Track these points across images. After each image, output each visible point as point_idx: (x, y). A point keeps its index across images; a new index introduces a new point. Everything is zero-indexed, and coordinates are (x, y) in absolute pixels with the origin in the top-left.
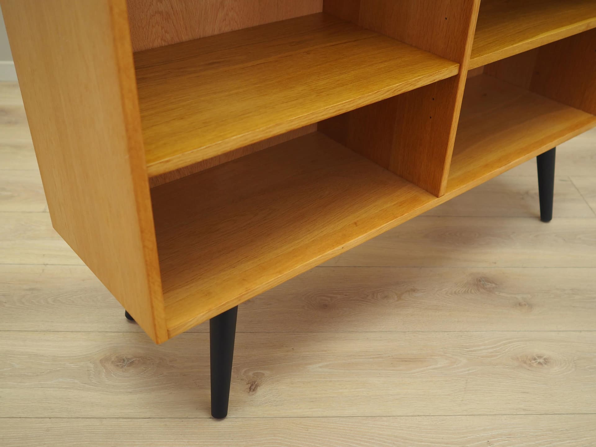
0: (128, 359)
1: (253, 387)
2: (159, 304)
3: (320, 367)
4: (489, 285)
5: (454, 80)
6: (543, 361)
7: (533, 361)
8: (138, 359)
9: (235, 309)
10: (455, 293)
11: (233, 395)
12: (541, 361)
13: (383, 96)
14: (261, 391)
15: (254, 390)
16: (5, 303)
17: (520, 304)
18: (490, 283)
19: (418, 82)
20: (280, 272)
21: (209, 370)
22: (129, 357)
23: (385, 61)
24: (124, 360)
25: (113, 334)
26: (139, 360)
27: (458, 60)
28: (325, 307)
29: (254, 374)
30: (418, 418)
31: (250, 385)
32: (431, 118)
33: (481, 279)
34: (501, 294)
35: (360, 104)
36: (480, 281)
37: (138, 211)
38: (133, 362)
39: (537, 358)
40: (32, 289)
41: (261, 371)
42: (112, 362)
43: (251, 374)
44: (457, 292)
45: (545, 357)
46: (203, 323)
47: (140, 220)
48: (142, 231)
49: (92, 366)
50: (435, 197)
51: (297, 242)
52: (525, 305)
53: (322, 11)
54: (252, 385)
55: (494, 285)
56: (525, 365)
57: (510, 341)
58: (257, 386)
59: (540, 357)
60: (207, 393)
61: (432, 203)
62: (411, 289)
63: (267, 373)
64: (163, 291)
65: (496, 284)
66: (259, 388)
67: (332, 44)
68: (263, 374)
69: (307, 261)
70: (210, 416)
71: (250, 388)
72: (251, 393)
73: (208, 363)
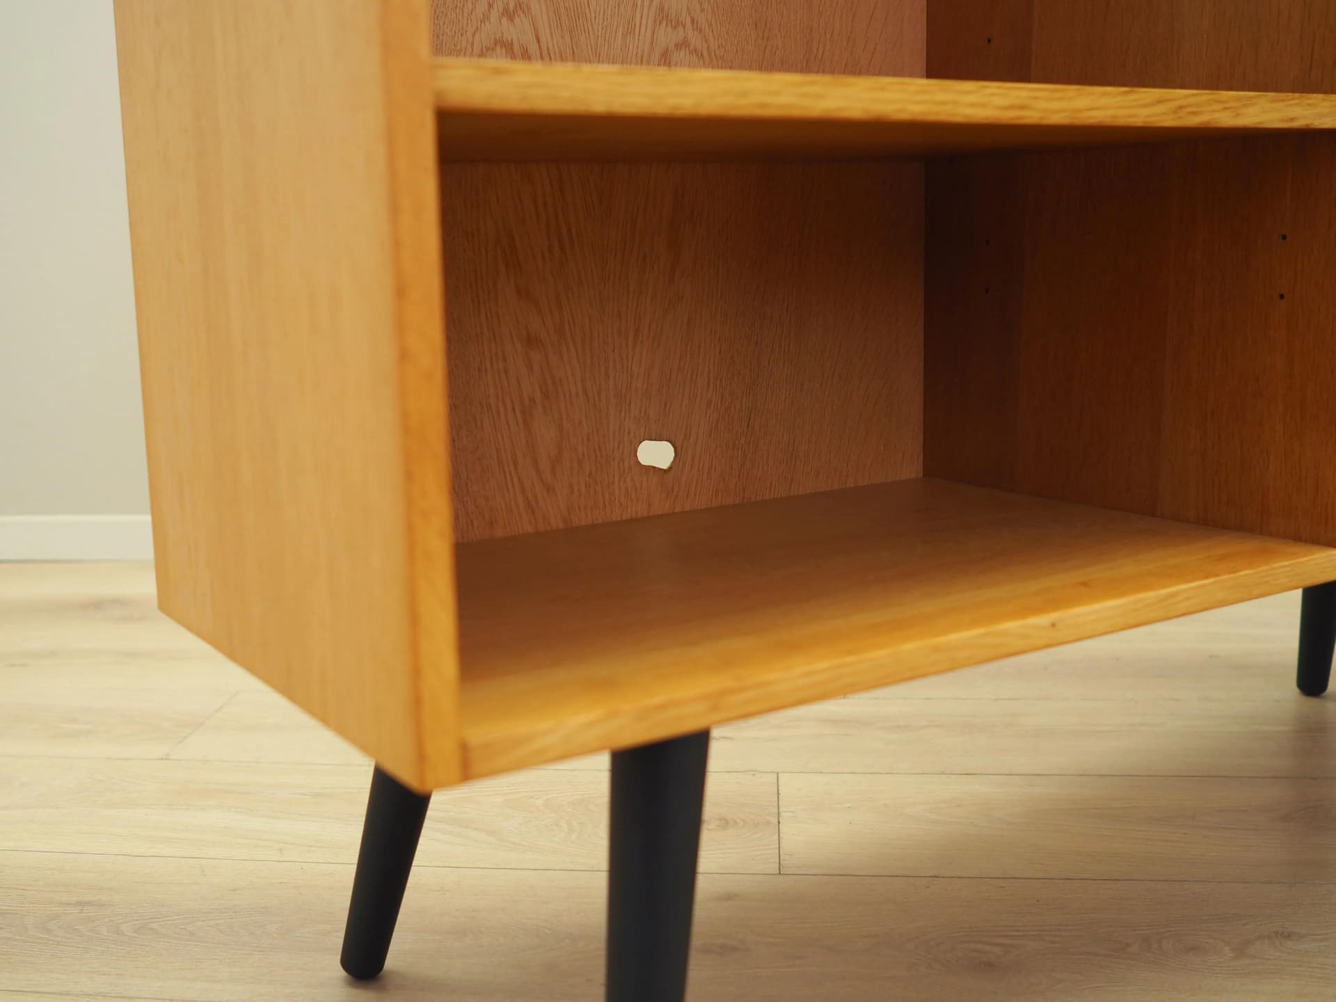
13: (1146, 111)
19: (1245, 106)
28: (985, 967)
32: (1282, 296)
35: (1080, 111)
40: (82, 904)
47: (397, 245)
62: (1277, 933)
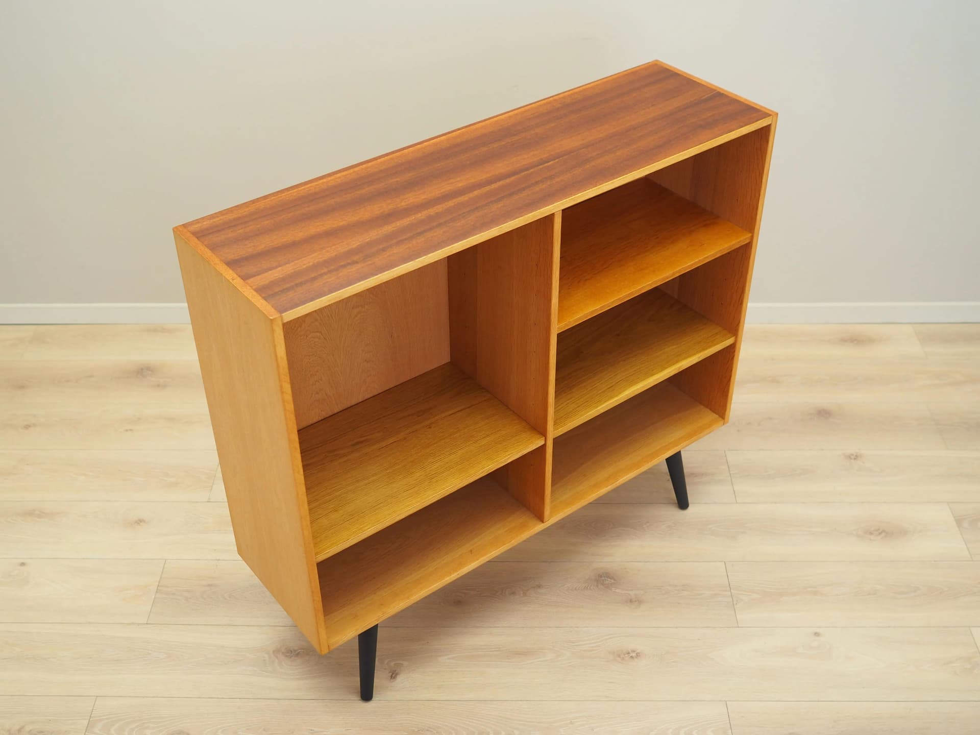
0: (295, 651)
1: (393, 675)
2: (323, 632)
3: (449, 659)
4: (609, 581)
5: (543, 448)
6: (635, 655)
7: (627, 655)
8: (302, 650)
9: (376, 626)
10: (576, 589)
11: (377, 682)
12: (634, 655)
14: (400, 679)
15: (394, 678)
16: (190, 598)
17: (631, 601)
18: (610, 578)
20: (408, 598)
21: (358, 660)
22: (296, 648)
23: (488, 436)
24: (291, 651)
25: (281, 628)
26: (303, 652)
27: (543, 433)
28: (458, 603)
29: (395, 664)
30: (520, 702)
31: (391, 674)
33: (603, 574)
34: (617, 591)
36: (601, 576)
37: (310, 582)
38: (299, 653)
39: (630, 651)
40: (210, 586)
41: (401, 662)
42: (283, 653)
43: (392, 664)
44: (577, 588)
45: (638, 651)
46: (354, 638)
48: (313, 592)
49: (266, 656)
50: (541, 523)
51: (423, 569)
52: (636, 601)
53: (450, 361)
54: (393, 674)
55: (613, 581)
56: (618, 658)
57: (612, 636)
58: (397, 674)
59: (633, 651)
60: (357, 680)
61: (540, 527)
62: (537, 585)
63: (405, 663)
64: (324, 614)
65: (615, 580)
66: (398, 676)
67: (450, 412)
68: (402, 664)
69: (429, 587)
70: (360, 699)
71: (391, 676)
72: (392, 680)
73: (357, 654)
